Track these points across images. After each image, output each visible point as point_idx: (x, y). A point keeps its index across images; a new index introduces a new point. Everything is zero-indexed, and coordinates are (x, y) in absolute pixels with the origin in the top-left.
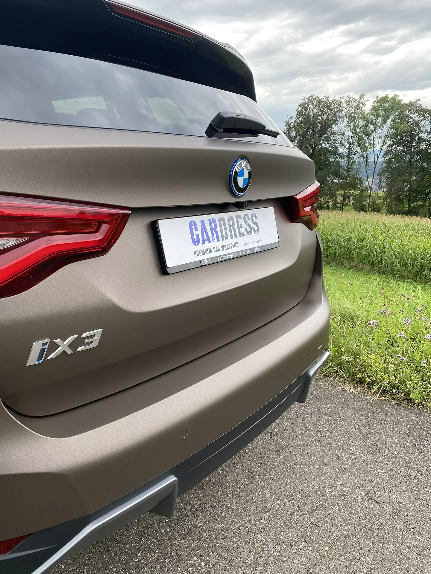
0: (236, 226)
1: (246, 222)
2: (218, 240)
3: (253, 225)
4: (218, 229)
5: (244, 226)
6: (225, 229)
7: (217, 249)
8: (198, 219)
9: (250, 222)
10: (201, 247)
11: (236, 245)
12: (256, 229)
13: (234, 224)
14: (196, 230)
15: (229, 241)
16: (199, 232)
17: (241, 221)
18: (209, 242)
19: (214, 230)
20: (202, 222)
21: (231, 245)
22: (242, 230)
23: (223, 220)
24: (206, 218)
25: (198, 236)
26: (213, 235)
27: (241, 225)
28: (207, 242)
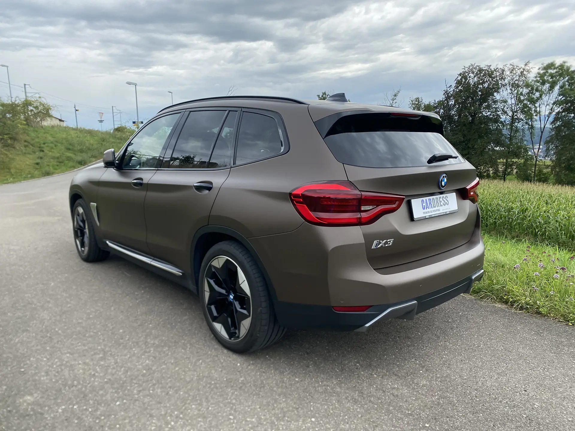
0: (439, 202)
1: (443, 199)
2: (432, 208)
3: (446, 201)
4: (432, 203)
5: (443, 202)
6: (435, 203)
7: (431, 212)
8: (424, 199)
9: (445, 200)
10: (425, 210)
11: (439, 210)
12: (447, 203)
13: (438, 200)
14: (424, 203)
15: (436, 208)
16: (425, 204)
17: (441, 199)
18: (429, 208)
19: (430, 203)
20: (426, 200)
21: (437, 210)
22: (442, 204)
23: (434, 199)
24: (427, 198)
25: (424, 206)
26: (430, 206)
27: (441, 201)
28: (428, 208)
